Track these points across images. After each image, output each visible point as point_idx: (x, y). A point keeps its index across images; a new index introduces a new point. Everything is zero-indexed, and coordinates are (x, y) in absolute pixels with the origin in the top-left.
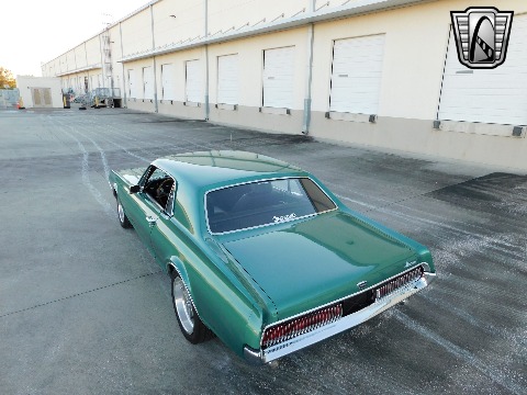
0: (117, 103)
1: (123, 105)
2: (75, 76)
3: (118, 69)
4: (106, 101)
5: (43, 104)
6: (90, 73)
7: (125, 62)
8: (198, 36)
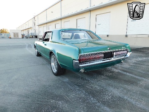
0: (36, 37)
1: (38, 37)
2: (25, 30)
3: (37, 27)
4: (33, 36)
5: (16, 37)
6: (29, 29)
7: (38, 26)
8: (59, 16)
